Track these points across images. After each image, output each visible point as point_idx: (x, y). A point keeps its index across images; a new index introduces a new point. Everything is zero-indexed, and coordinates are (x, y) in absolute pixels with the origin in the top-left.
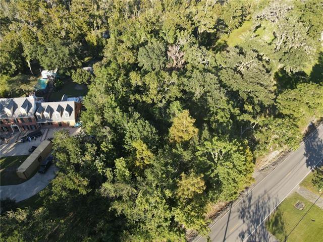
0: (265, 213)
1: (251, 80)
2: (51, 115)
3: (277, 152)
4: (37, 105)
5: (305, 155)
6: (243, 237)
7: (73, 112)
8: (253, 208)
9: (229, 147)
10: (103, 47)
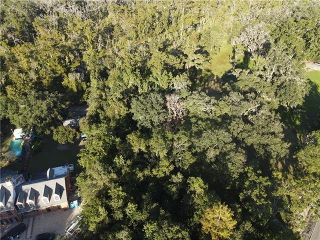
2: (36, 202)
4: (16, 191)
7: (65, 192)
10: (83, 92)
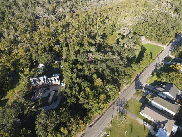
0: (123, 104)
1: (117, 63)
2: (52, 82)
3: (127, 86)
4: (47, 79)
5: (135, 86)
6: (118, 111)
7: (59, 80)
8: (120, 103)
9: (111, 87)
